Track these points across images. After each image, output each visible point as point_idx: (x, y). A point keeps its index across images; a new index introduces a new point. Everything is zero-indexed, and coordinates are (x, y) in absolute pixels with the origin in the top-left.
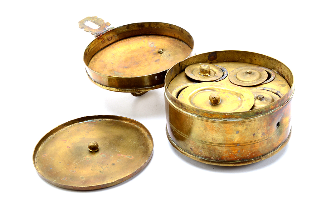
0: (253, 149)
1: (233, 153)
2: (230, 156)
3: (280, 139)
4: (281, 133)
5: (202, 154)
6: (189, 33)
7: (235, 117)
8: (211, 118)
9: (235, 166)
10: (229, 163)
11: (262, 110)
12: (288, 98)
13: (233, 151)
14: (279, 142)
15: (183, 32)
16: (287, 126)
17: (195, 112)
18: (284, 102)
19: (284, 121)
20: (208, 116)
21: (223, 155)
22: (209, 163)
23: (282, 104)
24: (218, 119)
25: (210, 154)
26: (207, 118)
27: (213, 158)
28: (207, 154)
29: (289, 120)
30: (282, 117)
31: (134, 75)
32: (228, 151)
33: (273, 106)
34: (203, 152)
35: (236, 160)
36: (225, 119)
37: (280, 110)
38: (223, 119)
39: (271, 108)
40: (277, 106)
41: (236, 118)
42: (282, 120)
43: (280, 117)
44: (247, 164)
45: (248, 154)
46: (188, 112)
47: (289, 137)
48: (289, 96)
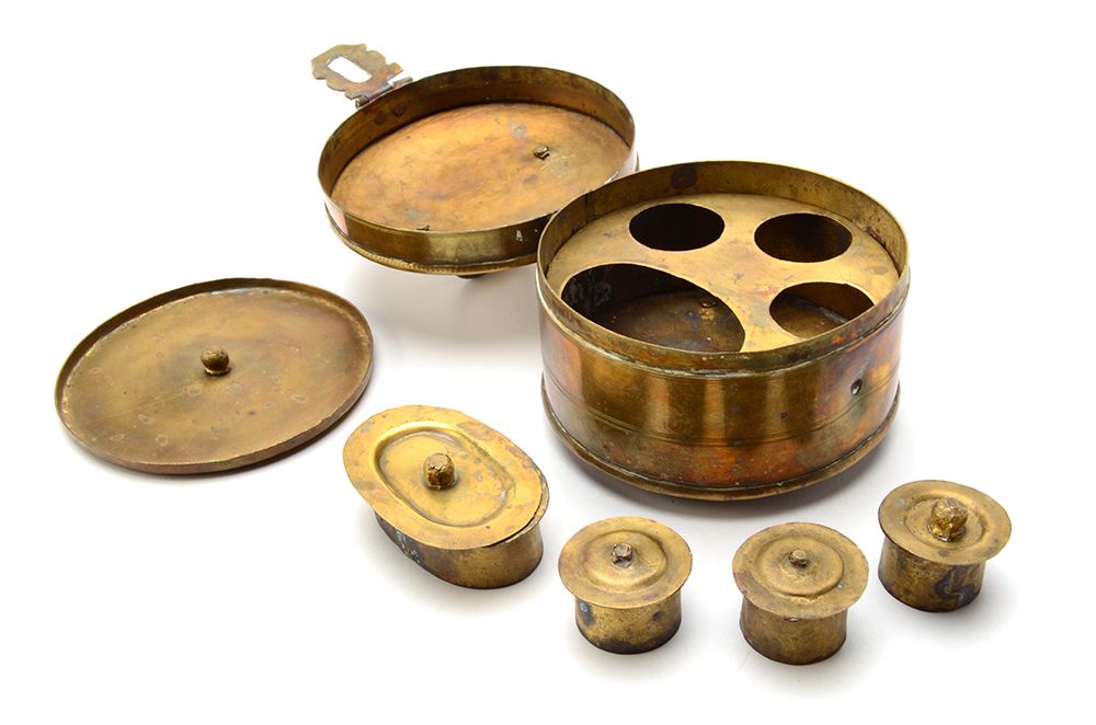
0: (780, 454)
1: (723, 464)
2: (715, 473)
3: (861, 427)
4: (865, 410)
5: (635, 462)
6: (623, 104)
7: (729, 365)
8: (659, 367)
9: (728, 499)
10: (711, 493)
11: (808, 347)
12: (888, 312)
13: (722, 458)
14: (859, 436)
15: (606, 100)
16: (883, 390)
17: (617, 348)
18: (874, 325)
19: (874, 376)
20: (652, 360)
21: (695, 468)
22: (656, 490)
23: (868, 329)
24: (681, 370)
25: (656, 463)
26: (648, 365)
27: (666, 476)
28: (651, 464)
29: (892, 373)
30: (868, 367)
31: (463, 220)
32: (708, 458)
33: (841, 336)
34: (638, 457)
35: (731, 484)
36: (700, 371)
37: (862, 346)
38: (693, 370)
39: (834, 342)
40: (854, 335)
41: (734, 370)
42: (867, 374)
43: (863, 367)
44: (763, 496)
45: (767, 469)
46: (598, 346)
47: (889, 417)
48: (891, 306)
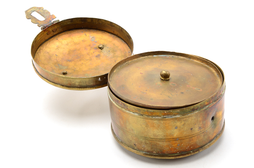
0: (191, 142)
1: (173, 147)
2: (171, 150)
3: (215, 132)
4: (216, 126)
5: (145, 149)
6: (128, 34)
7: (173, 114)
8: (151, 116)
9: (175, 158)
10: (170, 156)
11: (198, 106)
12: (221, 94)
13: (173, 145)
14: (215, 135)
15: (122, 31)
16: (221, 119)
17: (137, 112)
18: (217, 98)
19: (218, 115)
20: (148, 114)
21: (164, 149)
22: (152, 157)
23: (215, 99)
24: (158, 116)
25: (152, 148)
26: (147, 116)
27: (155, 152)
28: (150, 149)
29: (223, 114)
30: (216, 112)
31: (77, 69)
32: (168, 145)
33: (207, 102)
34: (145, 147)
35: (176, 153)
36: (164, 117)
37: (214, 105)
38: (162, 116)
39: (206, 104)
40: (211, 102)
41: (175, 115)
42: (216, 114)
43: (215, 112)
44: (187, 156)
45: (187, 147)
46: (130, 111)
47: (223, 129)
48: (221, 92)
